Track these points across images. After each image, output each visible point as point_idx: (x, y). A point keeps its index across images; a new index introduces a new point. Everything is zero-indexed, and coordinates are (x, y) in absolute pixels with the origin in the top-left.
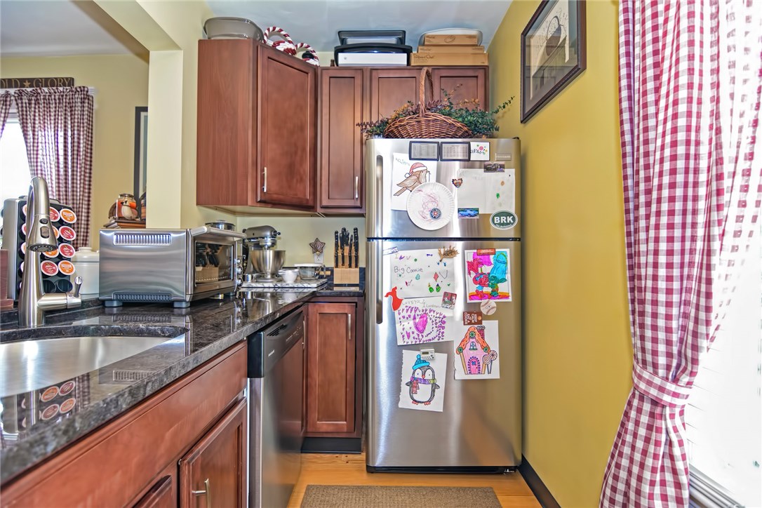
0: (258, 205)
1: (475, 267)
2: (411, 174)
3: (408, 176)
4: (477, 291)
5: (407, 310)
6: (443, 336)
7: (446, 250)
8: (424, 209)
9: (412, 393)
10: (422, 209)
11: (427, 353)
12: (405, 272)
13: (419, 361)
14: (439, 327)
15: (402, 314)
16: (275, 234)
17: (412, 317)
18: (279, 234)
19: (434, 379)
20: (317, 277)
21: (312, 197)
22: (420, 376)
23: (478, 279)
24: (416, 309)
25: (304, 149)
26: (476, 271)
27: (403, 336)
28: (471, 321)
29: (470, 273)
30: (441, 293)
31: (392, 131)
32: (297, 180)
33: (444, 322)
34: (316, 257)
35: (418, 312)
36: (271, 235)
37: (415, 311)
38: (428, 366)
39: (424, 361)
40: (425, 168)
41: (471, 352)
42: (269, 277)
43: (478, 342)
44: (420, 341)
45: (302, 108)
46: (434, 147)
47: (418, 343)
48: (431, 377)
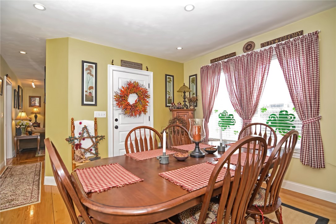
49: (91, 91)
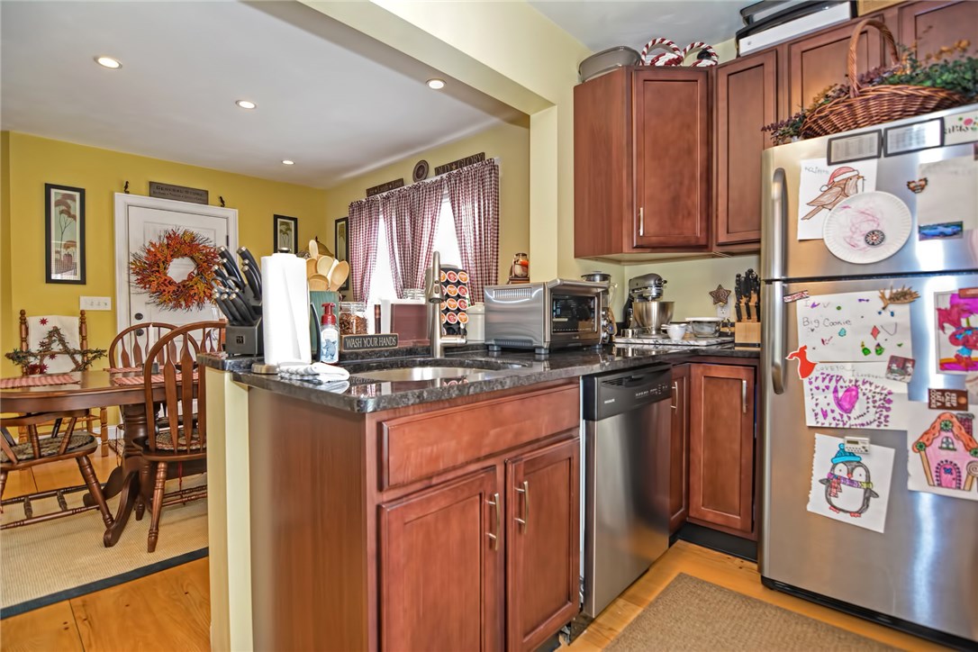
0: (635, 251)
1: (955, 317)
2: (832, 184)
3: (825, 188)
4: (957, 356)
5: (824, 379)
6: (886, 421)
7: (894, 291)
8: (854, 233)
9: (828, 495)
10: (850, 234)
11: (856, 443)
12: (821, 324)
13: (842, 452)
14: (879, 407)
15: (815, 384)
16: (660, 283)
17: (832, 389)
18: (666, 282)
19: (868, 481)
20: (717, 334)
21: (704, 234)
22: (844, 474)
23: (960, 337)
24: (839, 378)
25: (693, 177)
26: (957, 324)
27: (816, 415)
28: (944, 404)
29: (942, 328)
30: (886, 356)
31: (810, 128)
32: (683, 216)
33: (889, 401)
34: (719, 309)
35: (841, 383)
36: (655, 284)
37: (837, 381)
38: (859, 462)
39: (852, 454)
40: (856, 173)
41: (944, 453)
42: (654, 332)
43: (958, 438)
44: (844, 424)
45: (689, 127)
46: (871, 139)
47: (841, 426)
48: (863, 479)
49: (70, 251)
